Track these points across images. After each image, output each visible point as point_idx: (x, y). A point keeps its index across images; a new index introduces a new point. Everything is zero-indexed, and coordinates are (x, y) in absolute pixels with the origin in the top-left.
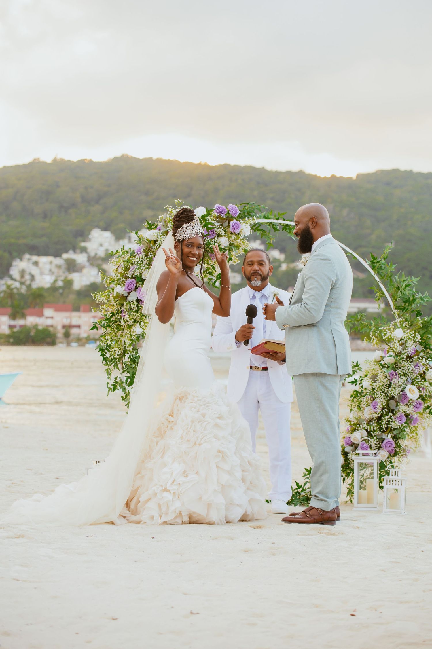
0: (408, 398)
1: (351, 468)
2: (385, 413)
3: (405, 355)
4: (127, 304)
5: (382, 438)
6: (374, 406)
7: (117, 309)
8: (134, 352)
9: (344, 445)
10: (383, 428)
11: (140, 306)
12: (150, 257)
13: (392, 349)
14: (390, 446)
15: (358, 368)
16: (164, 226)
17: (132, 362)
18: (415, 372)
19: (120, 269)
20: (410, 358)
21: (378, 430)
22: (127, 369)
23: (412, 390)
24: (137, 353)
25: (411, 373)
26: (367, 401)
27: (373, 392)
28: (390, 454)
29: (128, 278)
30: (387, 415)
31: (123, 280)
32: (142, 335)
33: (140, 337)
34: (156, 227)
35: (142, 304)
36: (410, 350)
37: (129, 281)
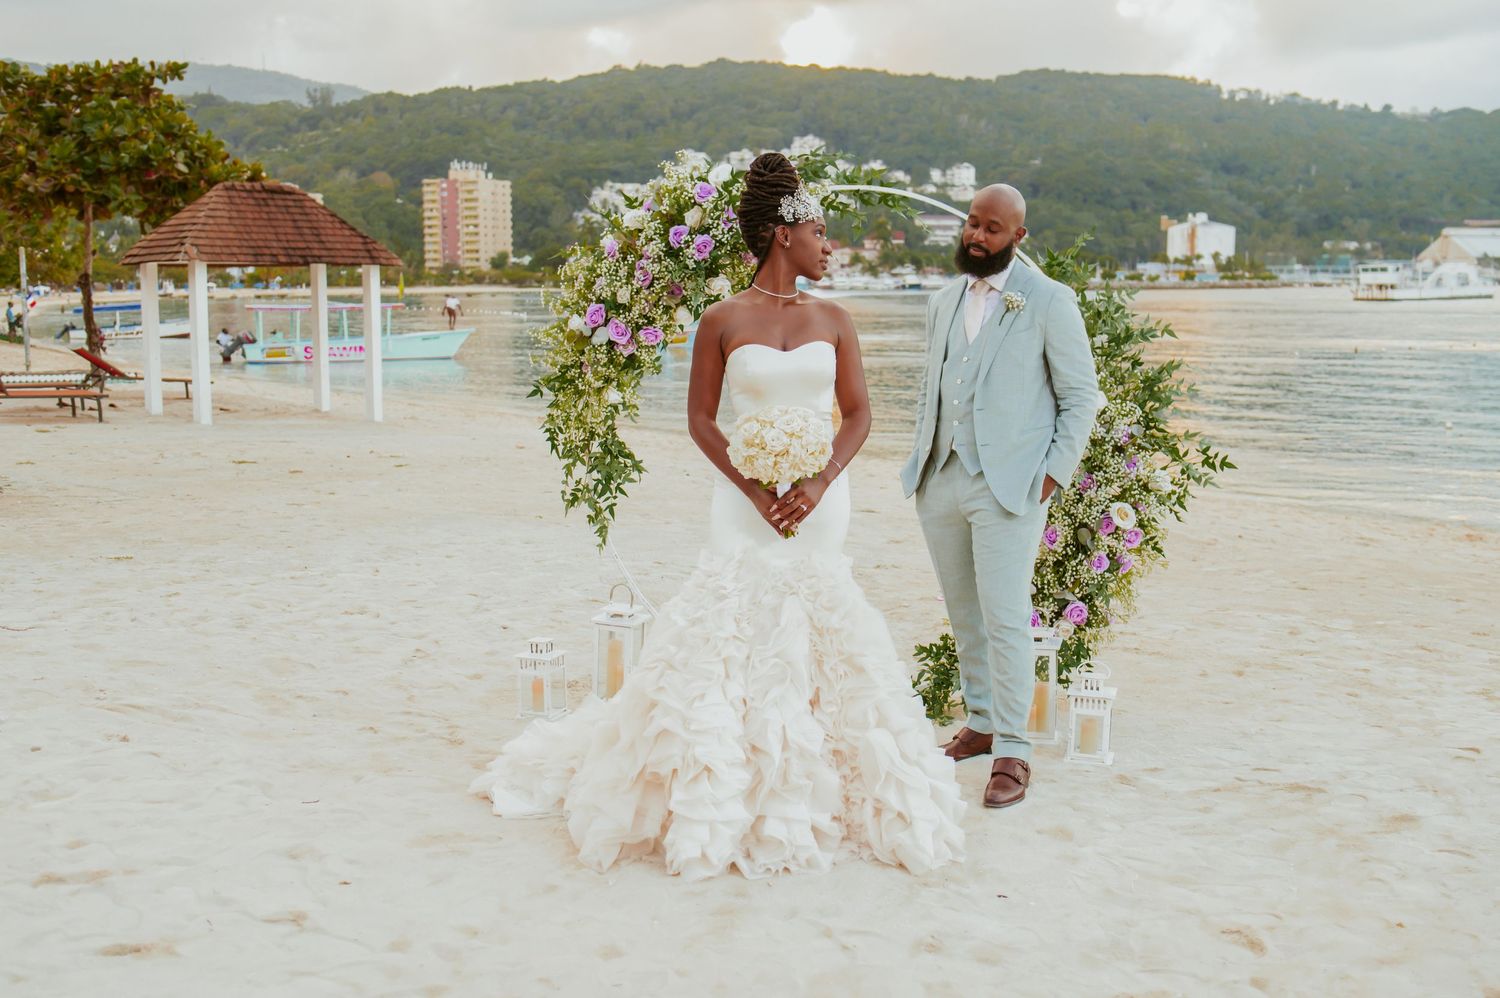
0: (1115, 524)
2: (1070, 553)
3: (1111, 444)
4: (590, 350)
5: (1064, 599)
7: (572, 358)
8: (610, 433)
10: (1067, 581)
11: (615, 354)
12: (630, 262)
14: (1079, 615)
16: (656, 201)
17: (606, 452)
18: (1129, 476)
19: (577, 284)
20: (1119, 449)
21: (1056, 581)
22: (596, 466)
23: (1123, 511)
24: (614, 436)
25: (1122, 479)
28: (1078, 626)
29: (591, 301)
30: (1075, 558)
31: (584, 304)
32: (624, 404)
33: (620, 407)
34: (641, 204)
35: (619, 350)
36: (1120, 435)
37: (594, 306)
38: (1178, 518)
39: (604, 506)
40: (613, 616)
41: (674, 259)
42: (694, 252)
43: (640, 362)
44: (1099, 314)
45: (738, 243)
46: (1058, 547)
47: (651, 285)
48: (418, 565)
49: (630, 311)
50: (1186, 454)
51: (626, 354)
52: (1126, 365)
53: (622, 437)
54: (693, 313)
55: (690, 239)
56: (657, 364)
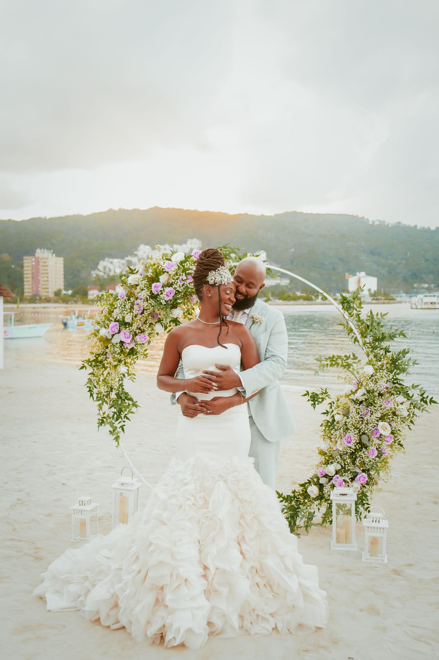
0: (380, 433)
2: (358, 448)
3: (377, 392)
4: (111, 346)
5: (355, 472)
6: (348, 441)
7: (102, 350)
8: (121, 388)
9: (318, 475)
10: (357, 463)
11: (123, 348)
12: (132, 301)
13: (364, 386)
14: (363, 480)
15: (327, 396)
16: (145, 270)
17: (119, 398)
18: (387, 408)
19: (104, 312)
20: (380, 395)
21: (351, 463)
22: (114, 405)
23: (384, 427)
24: (123, 389)
25: (383, 410)
26: (340, 435)
27: (346, 427)
28: (362, 485)
29: (112, 321)
30: (361, 451)
31: (107, 322)
32: (128, 373)
33: (126, 375)
34: (137, 272)
35: (126, 346)
36: (381, 388)
37: (113, 324)
38: (410, 428)
39: (118, 426)
40: (122, 484)
41: (155, 300)
42: (165, 296)
43: (137, 352)
44: (368, 326)
45: (187, 291)
46: (352, 445)
47: (142, 313)
48: (19, 447)
49: (132, 326)
50: (413, 396)
51: (129, 348)
52: (382, 352)
53: (126, 390)
54: (164, 327)
55: (163, 290)
56: (145, 353)
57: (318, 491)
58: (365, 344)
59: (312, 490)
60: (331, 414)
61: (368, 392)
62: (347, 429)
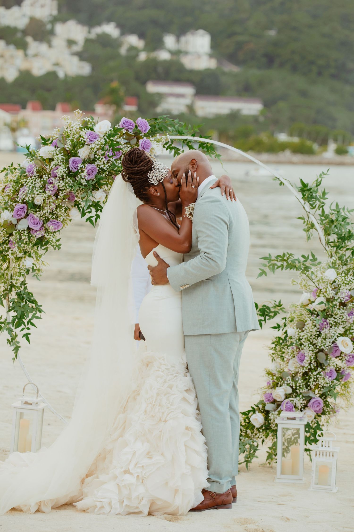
0: (340, 350)
1: (271, 429)
2: (313, 368)
3: (338, 301)
4: (16, 233)
5: (309, 396)
6: (301, 359)
7: (4, 238)
8: (23, 286)
9: (265, 400)
10: (310, 385)
11: (31, 236)
12: (45, 179)
13: (323, 294)
14: (317, 406)
15: (281, 309)
16: (60, 141)
17: (20, 299)
18: (349, 321)
19: (7, 191)
20: (343, 304)
21: (304, 386)
22: (14, 308)
23: (345, 343)
24: (25, 288)
25: (344, 323)
26: (292, 352)
27: (300, 342)
28: (317, 414)
29: (18, 202)
30: (316, 371)
31: (12, 204)
32: (33, 268)
33: (31, 270)
34: (51, 143)
35: (34, 233)
36: (344, 296)
37: (19, 206)
39: (20, 334)
40: (25, 403)
41: (73, 179)
42: (86, 175)
43: (48, 242)
44: (332, 221)
45: (112, 170)
46: (306, 364)
47: (56, 195)
49: (43, 209)
51: (38, 236)
53: (30, 290)
54: (81, 212)
55: (84, 167)
56: (58, 243)
57: (263, 419)
58: (328, 243)
59: (256, 417)
60: (283, 329)
61: (328, 300)
62: (301, 344)
